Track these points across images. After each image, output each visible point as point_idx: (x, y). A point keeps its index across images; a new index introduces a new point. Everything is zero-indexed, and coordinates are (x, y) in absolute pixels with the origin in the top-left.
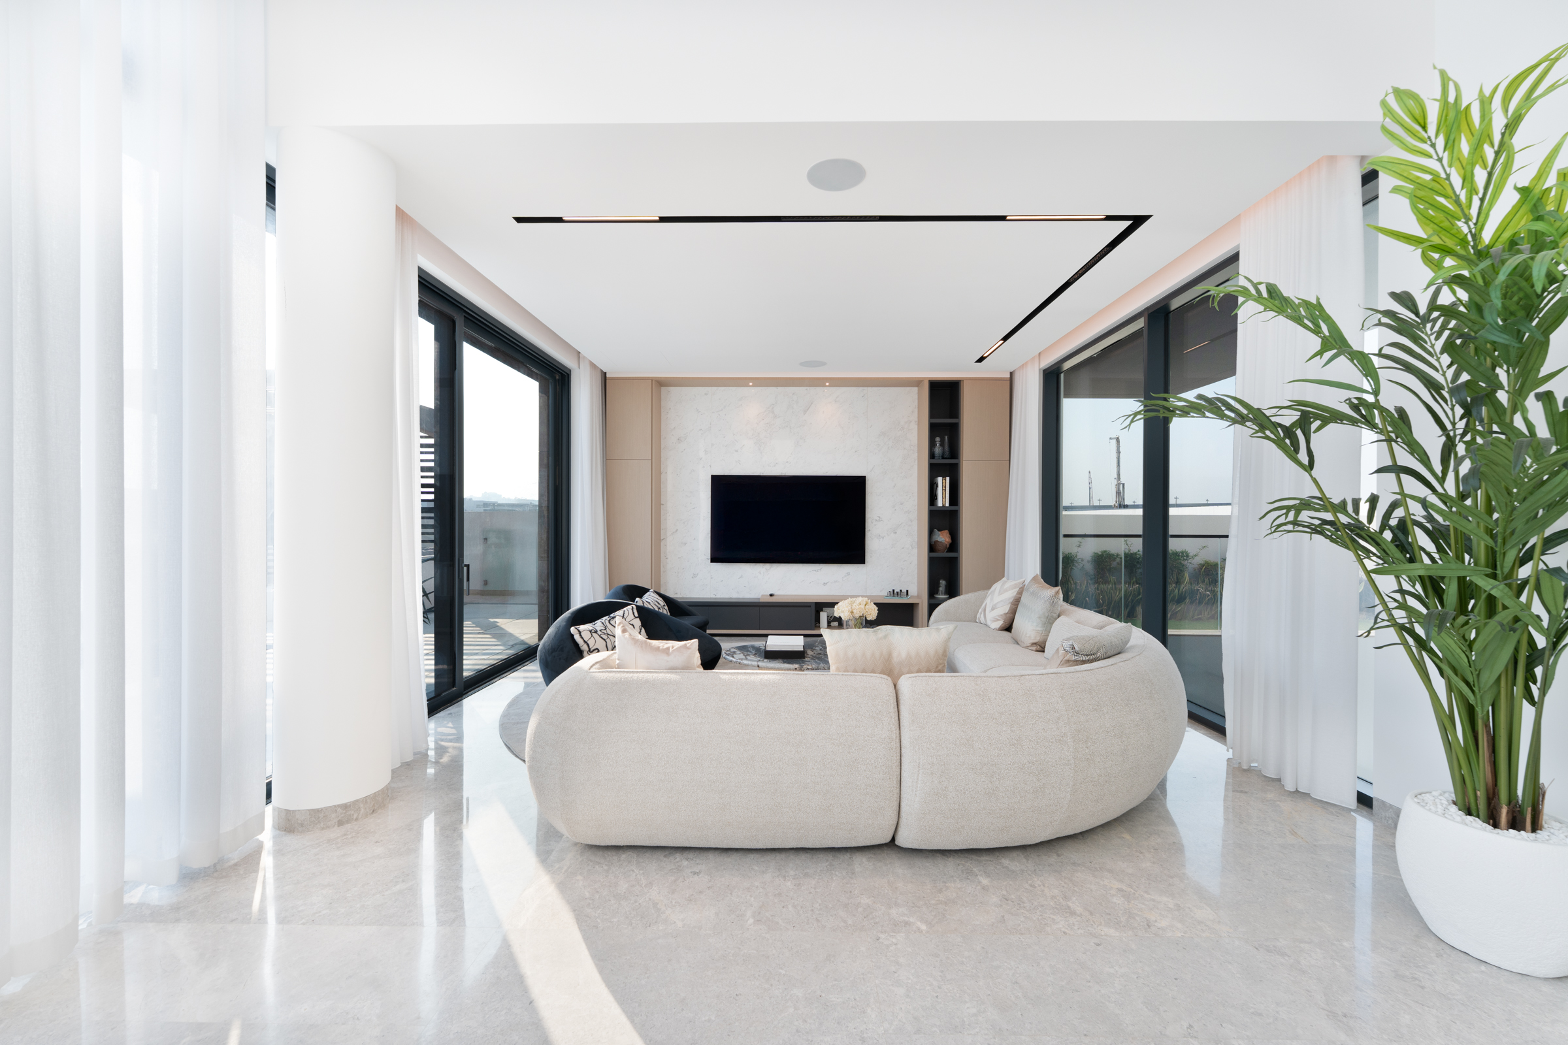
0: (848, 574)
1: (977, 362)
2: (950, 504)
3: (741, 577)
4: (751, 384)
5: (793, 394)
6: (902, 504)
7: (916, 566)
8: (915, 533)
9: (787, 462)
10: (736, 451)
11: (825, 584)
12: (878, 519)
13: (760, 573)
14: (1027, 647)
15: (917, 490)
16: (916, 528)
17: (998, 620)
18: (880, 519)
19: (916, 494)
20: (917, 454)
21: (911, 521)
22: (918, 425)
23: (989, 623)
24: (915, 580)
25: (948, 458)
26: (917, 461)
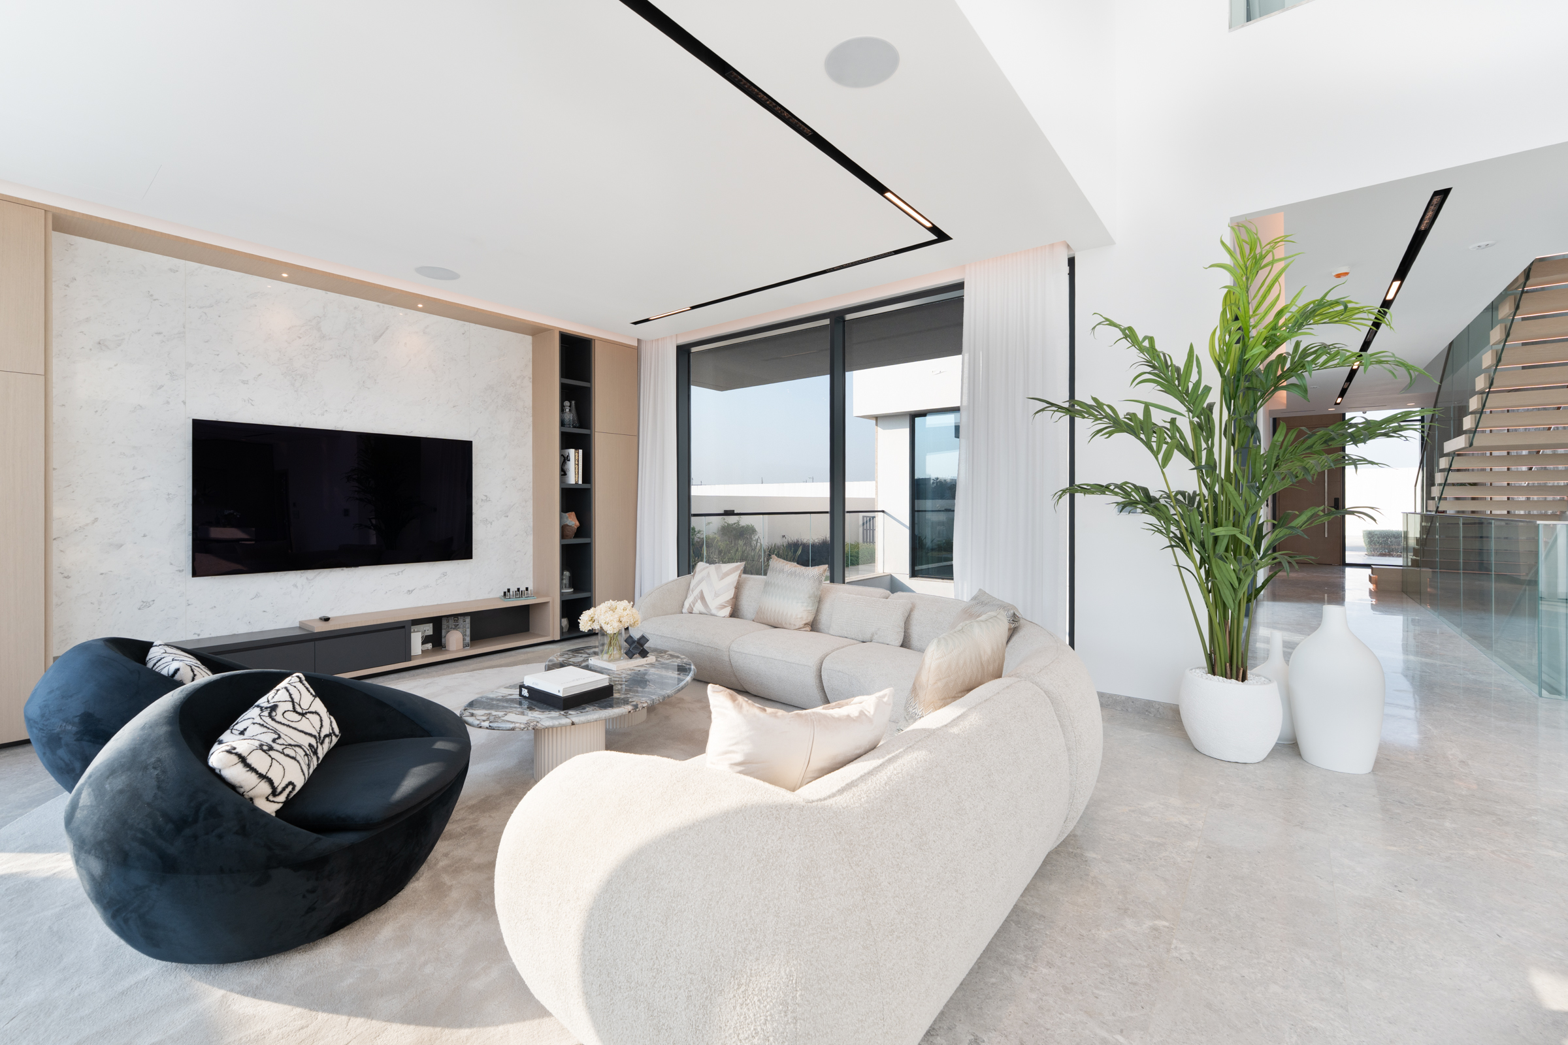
0: (445, 574)
1: (632, 323)
2: (583, 482)
3: (257, 596)
4: (285, 275)
5: (355, 308)
6: (514, 480)
7: (532, 557)
8: (531, 516)
9: (346, 411)
10: (245, 382)
11: (410, 592)
12: (484, 498)
13: (295, 586)
14: (799, 629)
15: (531, 463)
16: (531, 510)
17: (725, 607)
18: (487, 499)
19: (531, 468)
20: (531, 418)
21: (526, 502)
22: (533, 383)
23: (714, 611)
24: (531, 575)
25: (578, 428)
26: (531, 428)
